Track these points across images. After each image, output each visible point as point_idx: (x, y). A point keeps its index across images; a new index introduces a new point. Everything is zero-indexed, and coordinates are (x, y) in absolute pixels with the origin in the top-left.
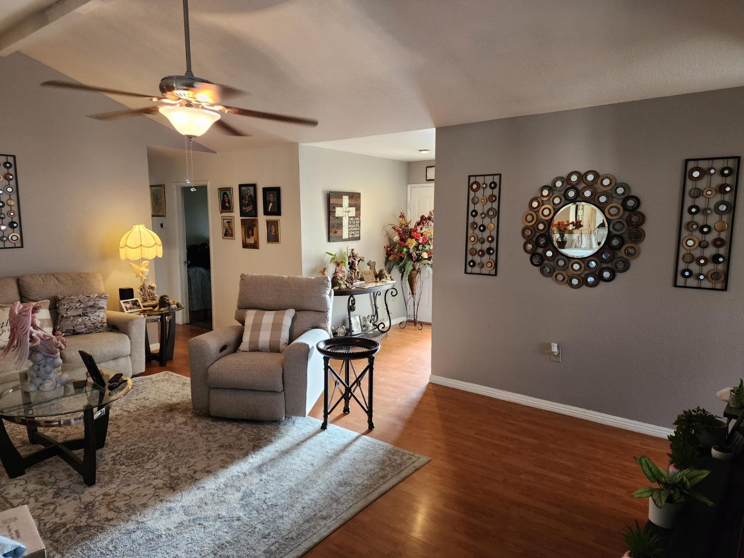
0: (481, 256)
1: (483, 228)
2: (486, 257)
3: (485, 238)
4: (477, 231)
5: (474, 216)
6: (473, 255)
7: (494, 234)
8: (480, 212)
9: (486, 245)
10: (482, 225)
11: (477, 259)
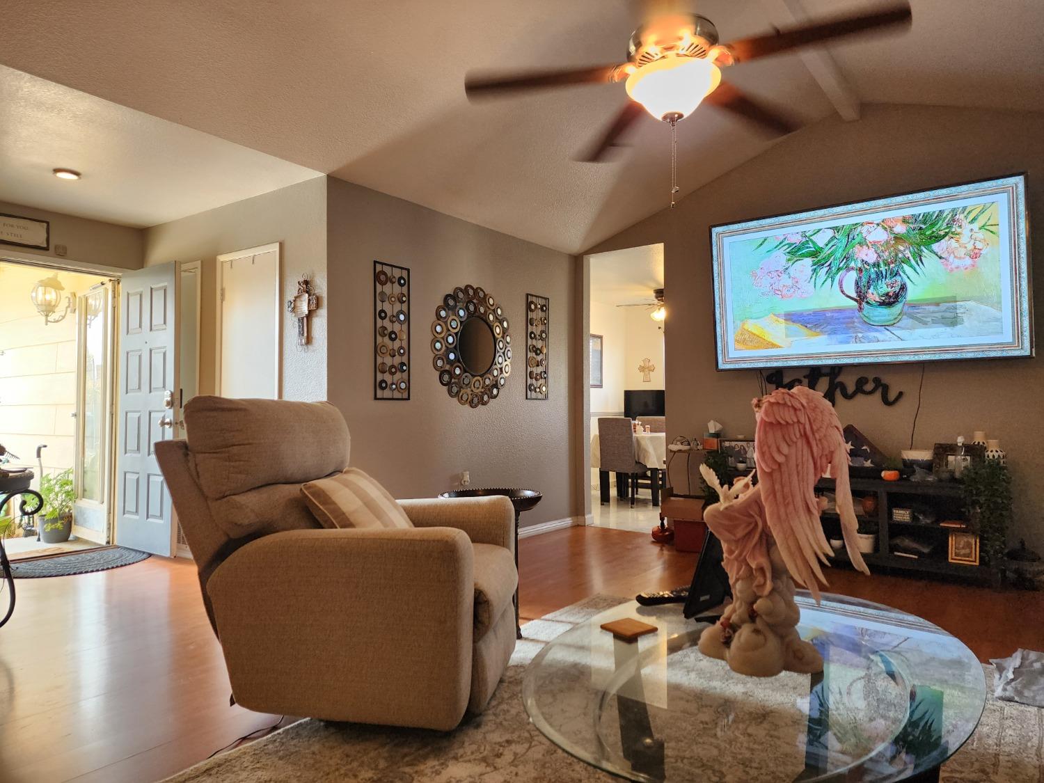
0: (393, 374)
1: (393, 336)
2: (398, 376)
3: (396, 348)
4: (386, 339)
5: (383, 319)
6: (383, 372)
7: (405, 344)
8: (389, 314)
9: (397, 360)
10: (393, 332)
11: (387, 377)
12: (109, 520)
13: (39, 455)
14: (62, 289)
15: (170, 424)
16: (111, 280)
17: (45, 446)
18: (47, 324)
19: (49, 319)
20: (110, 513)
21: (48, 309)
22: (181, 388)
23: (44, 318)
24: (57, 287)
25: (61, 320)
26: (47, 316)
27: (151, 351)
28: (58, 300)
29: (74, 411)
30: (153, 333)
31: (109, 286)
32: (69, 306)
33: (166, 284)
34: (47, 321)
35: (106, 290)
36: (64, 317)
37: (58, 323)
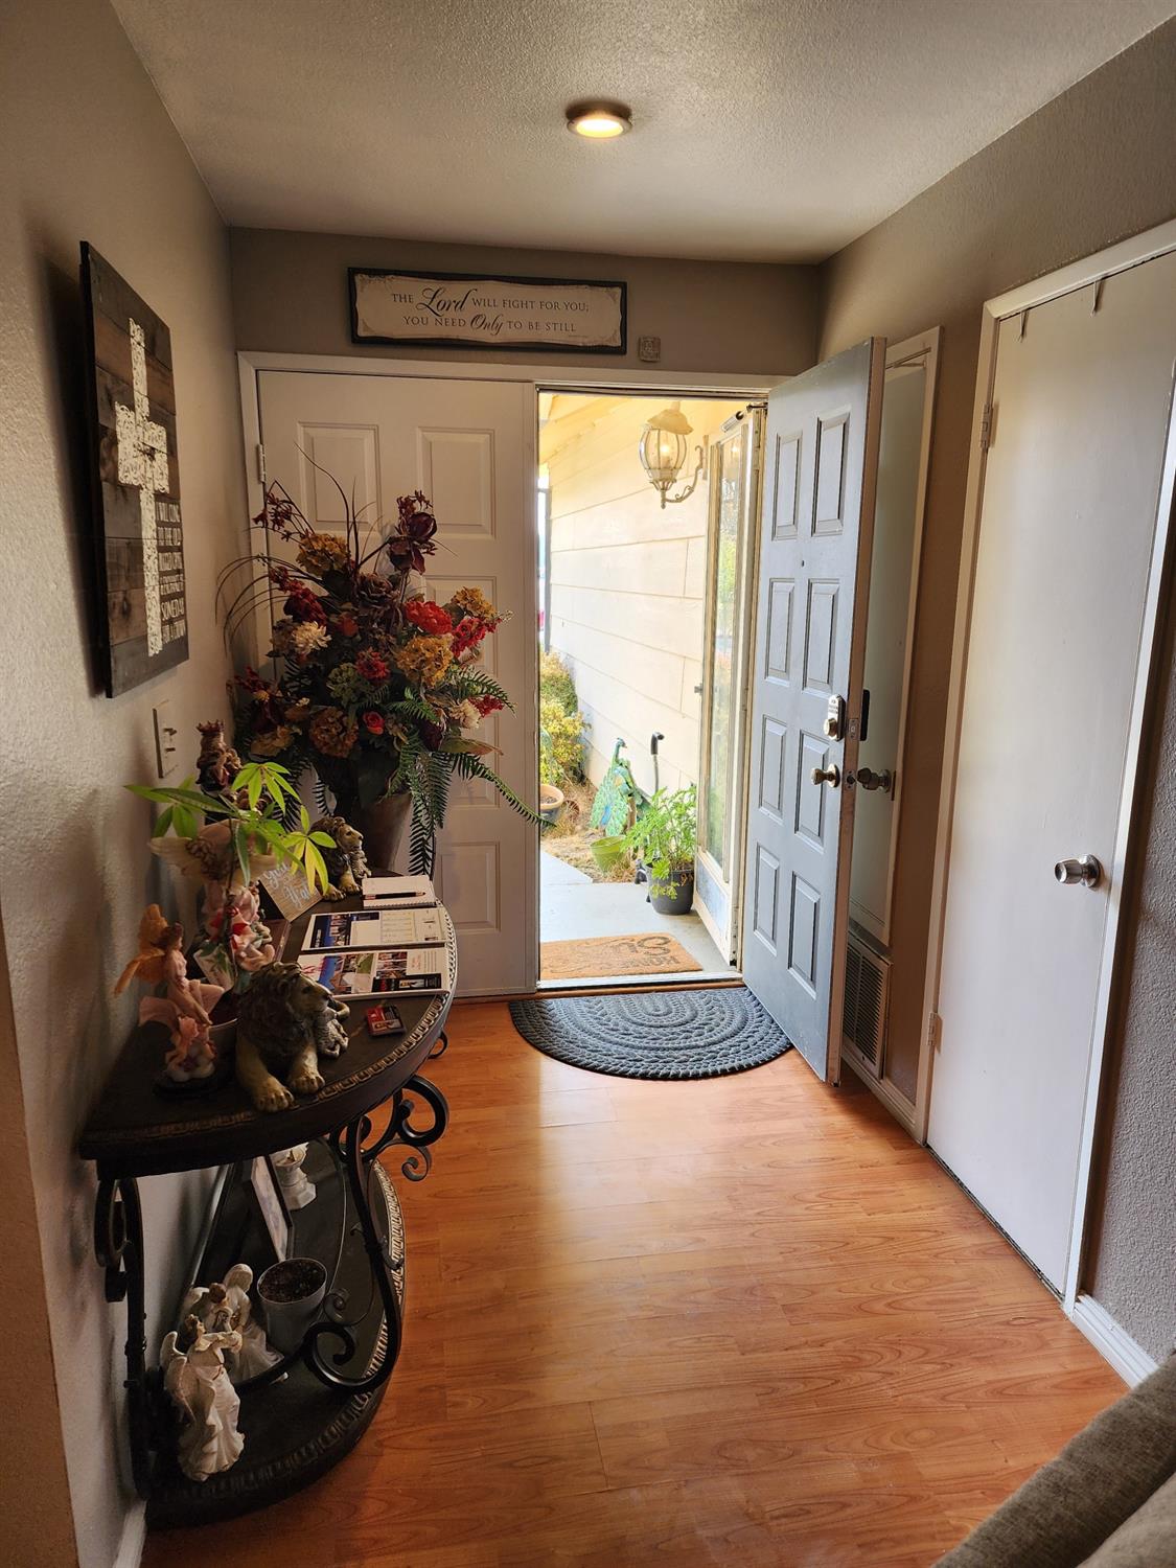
12: (735, 922)
13: (654, 750)
14: (688, 430)
15: (835, 777)
16: (750, 407)
17: (661, 737)
18: (663, 506)
19: (670, 495)
20: (737, 907)
21: (664, 476)
22: (865, 688)
23: (659, 493)
24: (681, 428)
25: (689, 494)
26: (664, 489)
27: (810, 586)
28: (682, 455)
29: (698, 682)
30: (817, 540)
31: (750, 419)
32: (700, 467)
33: (848, 408)
34: (664, 500)
35: (746, 427)
36: (691, 490)
37: (684, 502)
